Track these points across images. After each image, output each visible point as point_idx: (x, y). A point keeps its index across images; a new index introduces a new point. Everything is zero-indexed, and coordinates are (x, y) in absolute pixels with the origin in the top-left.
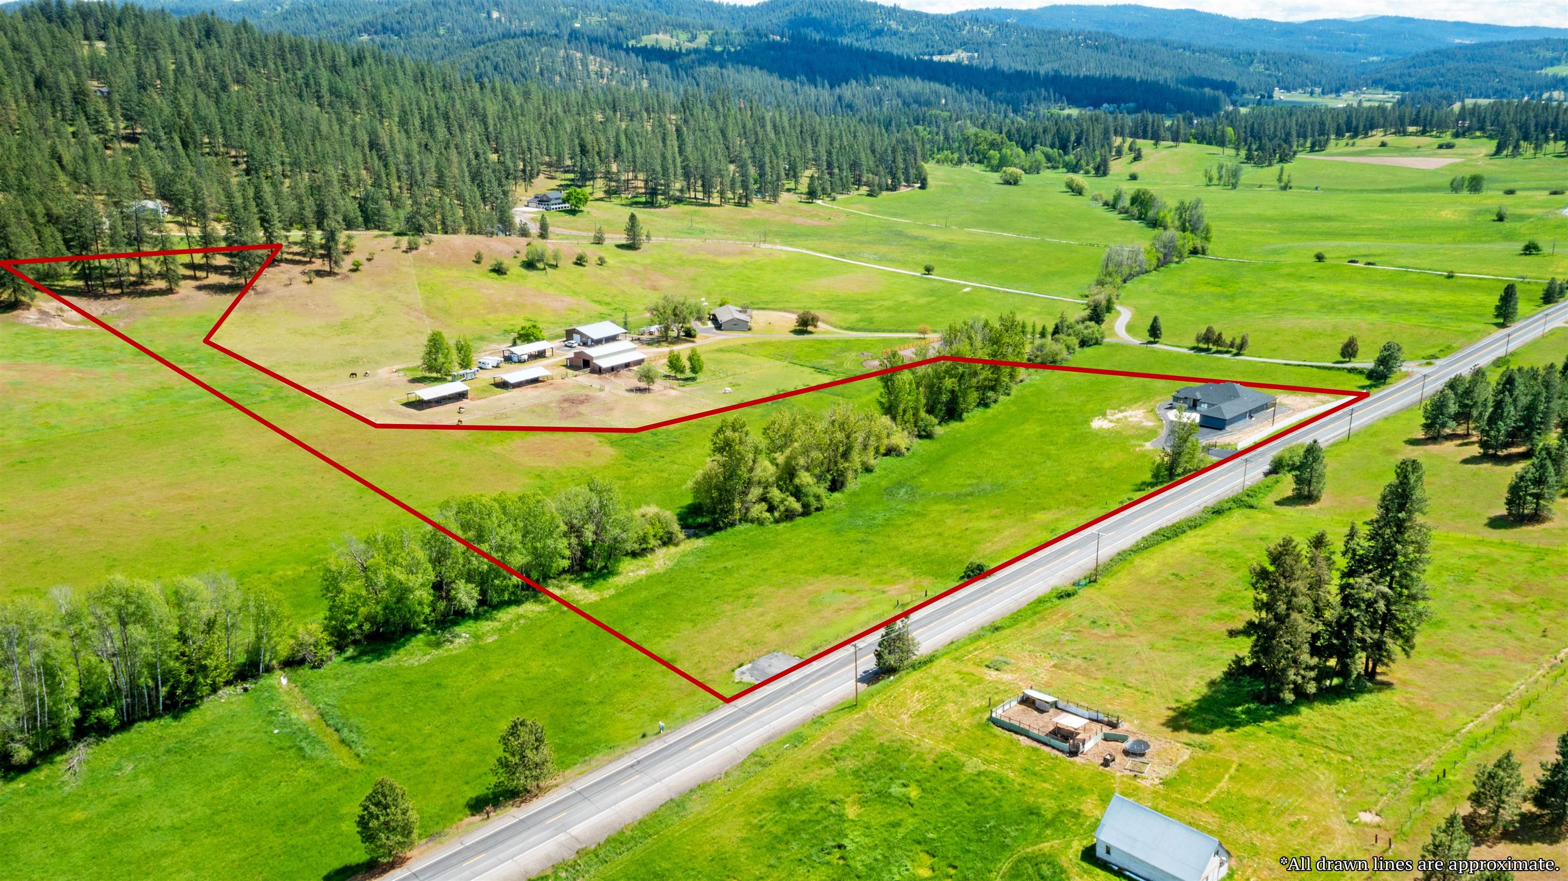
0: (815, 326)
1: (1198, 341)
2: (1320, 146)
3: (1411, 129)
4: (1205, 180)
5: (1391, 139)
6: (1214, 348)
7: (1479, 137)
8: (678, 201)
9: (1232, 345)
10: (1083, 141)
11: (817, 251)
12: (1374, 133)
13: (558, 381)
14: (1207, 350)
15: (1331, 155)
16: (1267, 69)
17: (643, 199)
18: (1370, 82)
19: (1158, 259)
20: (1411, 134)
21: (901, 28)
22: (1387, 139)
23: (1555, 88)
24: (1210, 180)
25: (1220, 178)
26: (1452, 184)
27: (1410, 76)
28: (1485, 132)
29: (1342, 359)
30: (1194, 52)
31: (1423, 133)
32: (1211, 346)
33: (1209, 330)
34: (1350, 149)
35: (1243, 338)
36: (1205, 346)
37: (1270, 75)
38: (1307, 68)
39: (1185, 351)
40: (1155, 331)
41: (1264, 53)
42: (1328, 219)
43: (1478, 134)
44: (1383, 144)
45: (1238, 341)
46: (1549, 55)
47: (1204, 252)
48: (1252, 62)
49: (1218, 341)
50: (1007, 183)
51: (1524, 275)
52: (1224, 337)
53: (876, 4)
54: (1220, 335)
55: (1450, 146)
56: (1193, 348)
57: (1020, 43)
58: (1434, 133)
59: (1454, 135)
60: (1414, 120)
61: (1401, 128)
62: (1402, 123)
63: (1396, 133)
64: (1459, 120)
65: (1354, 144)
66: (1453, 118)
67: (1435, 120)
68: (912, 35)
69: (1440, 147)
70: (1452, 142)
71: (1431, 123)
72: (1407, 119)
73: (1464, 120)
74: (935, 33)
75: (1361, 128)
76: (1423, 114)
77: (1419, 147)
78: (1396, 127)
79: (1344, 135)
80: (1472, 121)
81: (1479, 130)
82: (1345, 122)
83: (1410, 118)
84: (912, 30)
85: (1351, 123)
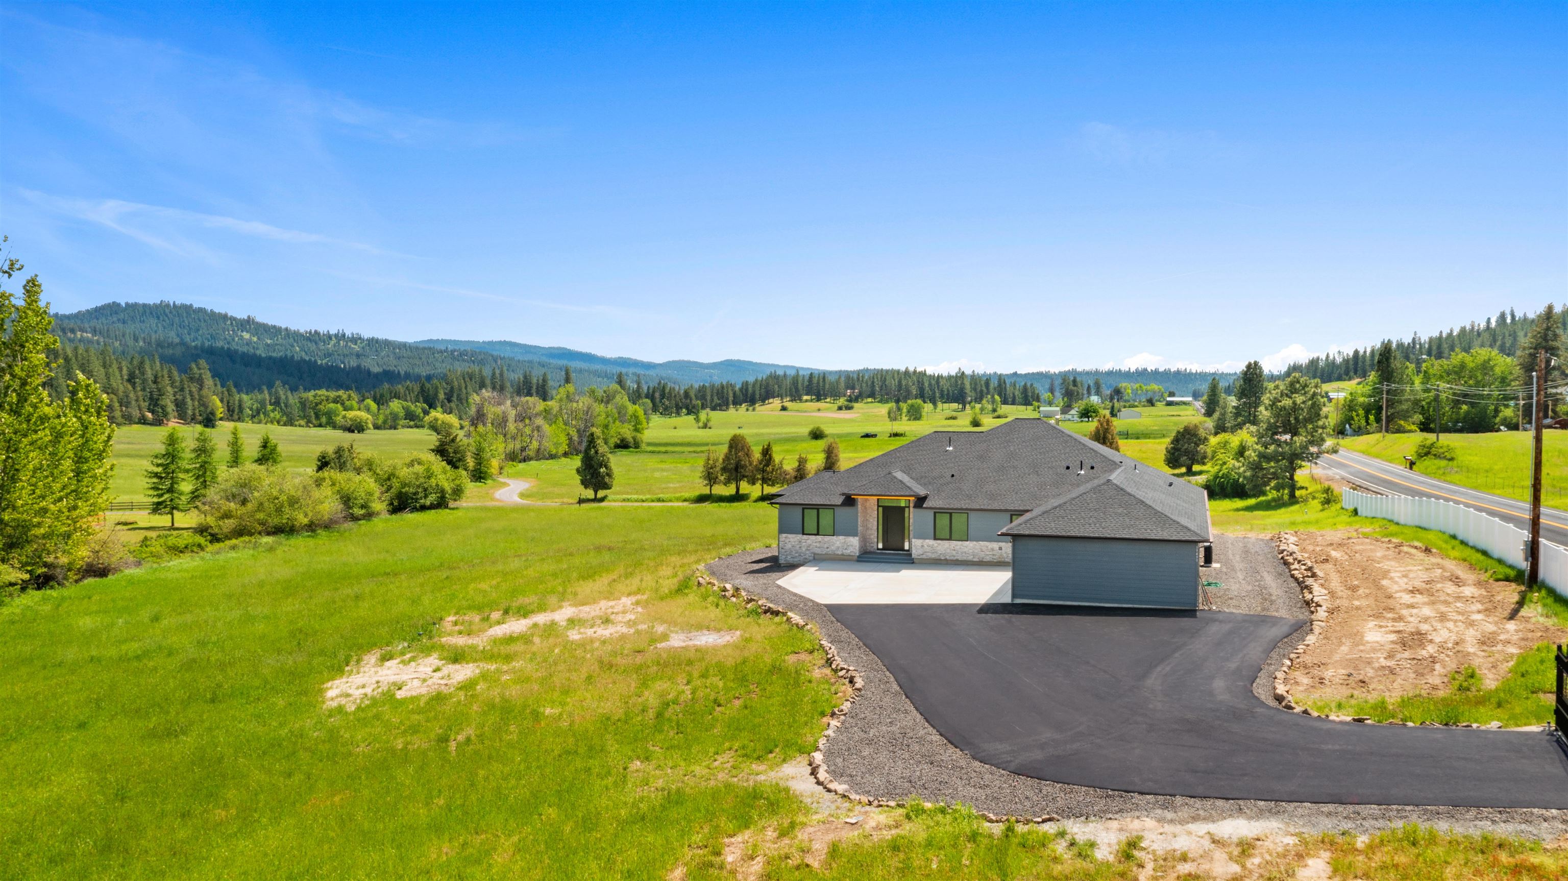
1: (711, 478)
3: (805, 398)
5: (788, 404)
14: (739, 497)
20: (806, 401)
21: (255, 339)
22: (786, 404)
26: (889, 413)
28: (877, 398)
31: (818, 400)
32: (745, 487)
36: (730, 490)
39: (679, 506)
43: (870, 400)
44: (783, 408)
47: (637, 445)
57: (391, 356)
58: (828, 400)
59: (847, 401)
60: (808, 386)
61: (796, 396)
62: (797, 390)
63: (792, 401)
64: (847, 388)
65: (754, 410)
66: (843, 385)
67: (827, 386)
68: (268, 345)
69: (840, 408)
70: (850, 404)
71: (824, 390)
72: (800, 385)
73: (853, 388)
74: (295, 344)
75: (757, 396)
76: (815, 381)
77: (819, 410)
78: (791, 395)
79: (741, 405)
80: (861, 387)
81: (869, 397)
82: (741, 389)
83: (803, 384)
84: (269, 342)
85: (747, 390)
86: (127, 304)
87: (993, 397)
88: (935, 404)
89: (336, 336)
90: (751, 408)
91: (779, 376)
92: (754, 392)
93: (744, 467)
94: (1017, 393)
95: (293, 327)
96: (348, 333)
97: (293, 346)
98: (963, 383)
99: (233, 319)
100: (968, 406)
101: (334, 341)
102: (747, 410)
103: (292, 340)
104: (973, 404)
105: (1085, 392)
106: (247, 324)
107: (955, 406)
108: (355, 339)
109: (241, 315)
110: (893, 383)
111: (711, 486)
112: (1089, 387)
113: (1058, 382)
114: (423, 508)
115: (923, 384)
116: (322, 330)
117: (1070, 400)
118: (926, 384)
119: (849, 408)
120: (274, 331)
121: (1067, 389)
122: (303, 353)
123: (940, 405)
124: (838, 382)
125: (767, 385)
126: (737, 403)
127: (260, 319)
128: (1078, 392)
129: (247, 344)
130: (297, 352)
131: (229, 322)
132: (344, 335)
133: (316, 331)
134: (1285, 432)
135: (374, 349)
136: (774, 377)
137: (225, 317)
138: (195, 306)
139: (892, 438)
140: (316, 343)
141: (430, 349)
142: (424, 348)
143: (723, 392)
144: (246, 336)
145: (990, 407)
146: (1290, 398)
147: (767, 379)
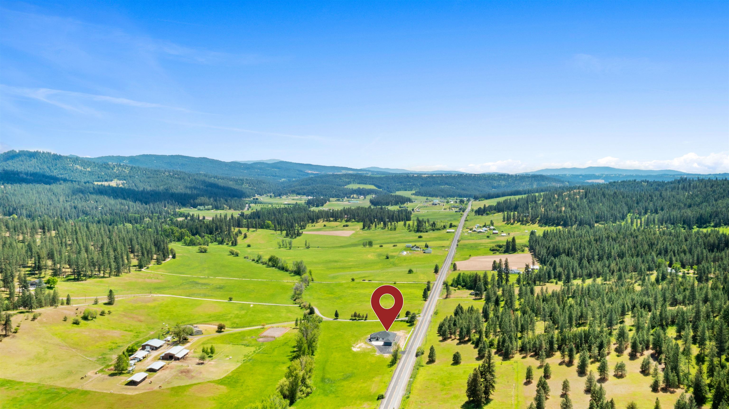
0: (224, 329)
1: (352, 316)
2: (304, 227)
4: (278, 246)
6: (358, 319)
7: (354, 222)
8: (90, 277)
9: (363, 317)
11: (177, 295)
12: (319, 221)
13: (167, 366)
14: (355, 319)
15: (310, 231)
16: (249, 186)
17: (73, 277)
18: (290, 192)
19: (305, 285)
20: (332, 221)
21: (82, 168)
22: (325, 223)
23: (354, 194)
24: (280, 246)
25: (283, 245)
26: (361, 243)
27: (304, 189)
28: (355, 220)
30: (218, 179)
31: (336, 220)
33: (355, 313)
34: (313, 228)
35: (367, 314)
36: (354, 318)
37: (252, 189)
38: (264, 185)
39: (348, 320)
40: (337, 315)
42: (336, 261)
43: (353, 220)
44: (325, 226)
45: (365, 316)
46: (347, 180)
47: (313, 280)
49: (359, 316)
50: (201, 252)
51: (415, 281)
52: (360, 315)
54: (359, 314)
55: (347, 226)
56: (350, 319)
58: (339, 220)
59: (346, 221)
63: (327, 221)
69: (344, 226)
70: (347, 224)
73: (347, 215)
77: (337, 226)
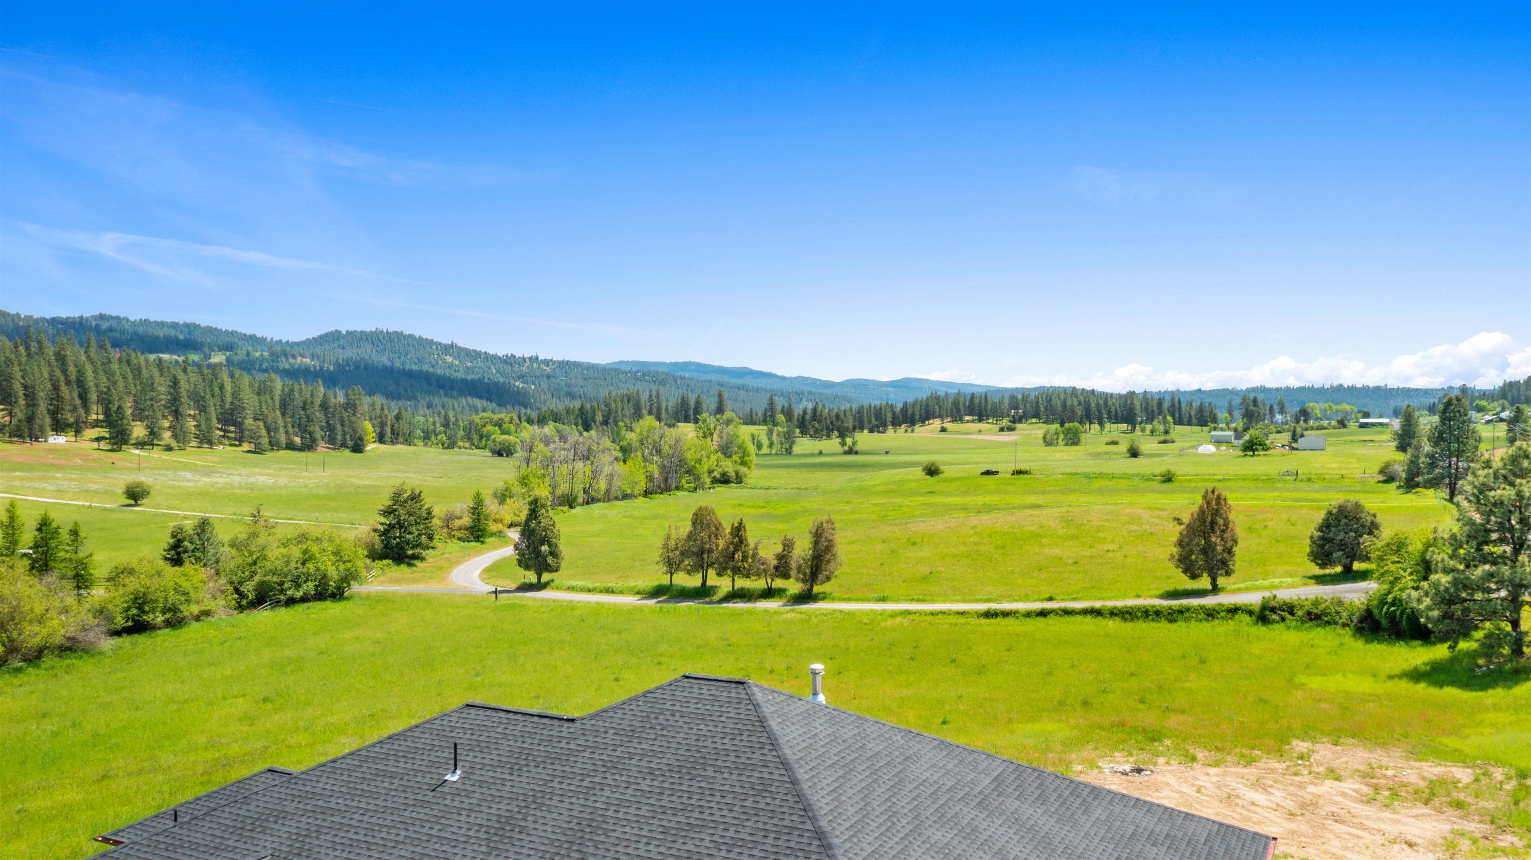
1: (672, 566)
2: (879, 432)
3: (967, 418)
5: (948, 426)
6: (723, 584)
7: (1036, 422)
9: (782, 569)
10: (611, 421)
12: (931, 421)
14: (703, 593)
15: (891, 436)
19: (650, 478)
20: (968, 421)
21: (457, 362)
22: (946, 425)
24: (759, 447)
25: (771, 445)
26: (1044, 438)
28: (1040, 419)
29: (1185, 583)
31: (980, 420)
32: (713, 579)
33: (704, 521)
34: (911, 435)
35: (818, 535)
36: (693, 581)
39: (630, 600)
41: (810, 393)
43: (1034, 420)
44: (943, 429)
45: (803, 548)
47: (739, 480)
48: (801, 400)
49: (736, 555)
50: (498, 455)
53: (432, 340)
54: (738, 530)
56: (658, 592)
57: (579, 377)
58: (991, 421)
59: (1011, 421)
60: (969, 406)
61: (957, 417)
62: (958, 410)
63: (953, 421)
64: (1012, 408)
65: (913, 431)
66: (1006, 405)
67: (989, 407)
68: (468, 368)
69: (1002, 430)
70: (1013, 425)
71: (986, 410)
72: (961, 406)
73: (1017, 408)
74: (493, 367)
75: (917, 417)
76: (977, 401)
77: (980, 431)
78: (952, 416)
79: (900, 426)
80: (1025, 408)
81: (1033, 417)
82: (902, 410)
83: (964, 405)
84: (469, 364)
85: (907, 411)
86: (347, 332)
87: (1165, 418)
88: (1101, 424)
89: (531, 358)
90: (910, 430)
91: (939, 397)
92: (913, 412)
93: (710, 551)
94: (1193, 413)
95: (492, 351)
96: (541, 357)
97: (490, 368)
98: (1132, 403)
99: (438, 344)
100: (1138, 427)
101: (528, 363)
102: (906, 431)
103: (490, 363)
104: (1143, 425)
105: (1267, 412)
106: (450, 349)
107: (1124, 426)
108: (547, 362)
109: (446, 341)
110: (1057, 403)
111: (672, 574)
112: (1271, 408)
113: (1237, 400)
114: (291, 602)
115: (1089, 405)
116: (518, 354)
117: (1250, 422)
118: (1093, 405)
119: (1011, 429)
120: (475, 355)
121: (1247, 409)
122: (499, 375)
123: (1107, 425)
124: (1001, 402)
125: (927, 405)
126: (896, 423)
127: (462, 343)
128: (1259, 413)
129: (449, 367)
130: (493, 374)
131: (434, 347)
132: (537, 358)
133: (512, 355)
134: (1502, 541)
135: (564, 371)
136: (936, 398)
137: (431, 342)
138: (406, 332)
139: (1015, 476)
140: (511, 365)
141: (616, 370)
142: (611, 370)
143: (881, 414)
144: (449, 359)
145: (1161, 428)
146: (1512, 484)
147: (927, 399)
